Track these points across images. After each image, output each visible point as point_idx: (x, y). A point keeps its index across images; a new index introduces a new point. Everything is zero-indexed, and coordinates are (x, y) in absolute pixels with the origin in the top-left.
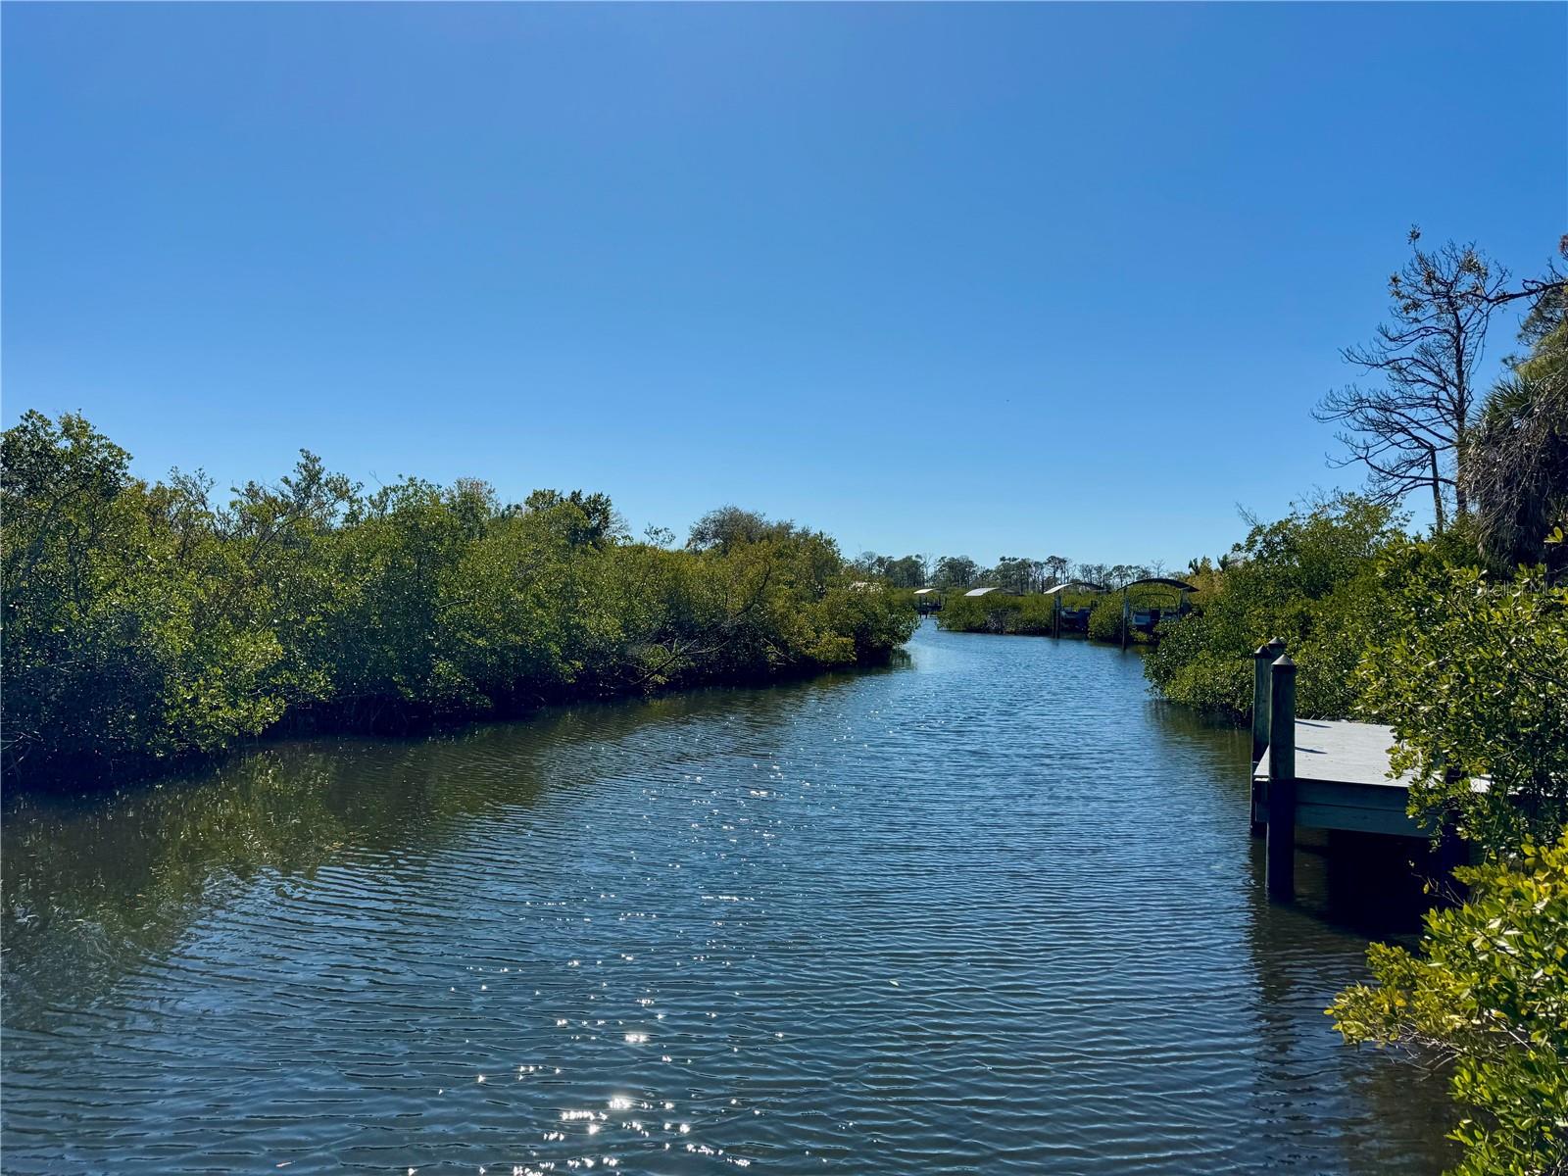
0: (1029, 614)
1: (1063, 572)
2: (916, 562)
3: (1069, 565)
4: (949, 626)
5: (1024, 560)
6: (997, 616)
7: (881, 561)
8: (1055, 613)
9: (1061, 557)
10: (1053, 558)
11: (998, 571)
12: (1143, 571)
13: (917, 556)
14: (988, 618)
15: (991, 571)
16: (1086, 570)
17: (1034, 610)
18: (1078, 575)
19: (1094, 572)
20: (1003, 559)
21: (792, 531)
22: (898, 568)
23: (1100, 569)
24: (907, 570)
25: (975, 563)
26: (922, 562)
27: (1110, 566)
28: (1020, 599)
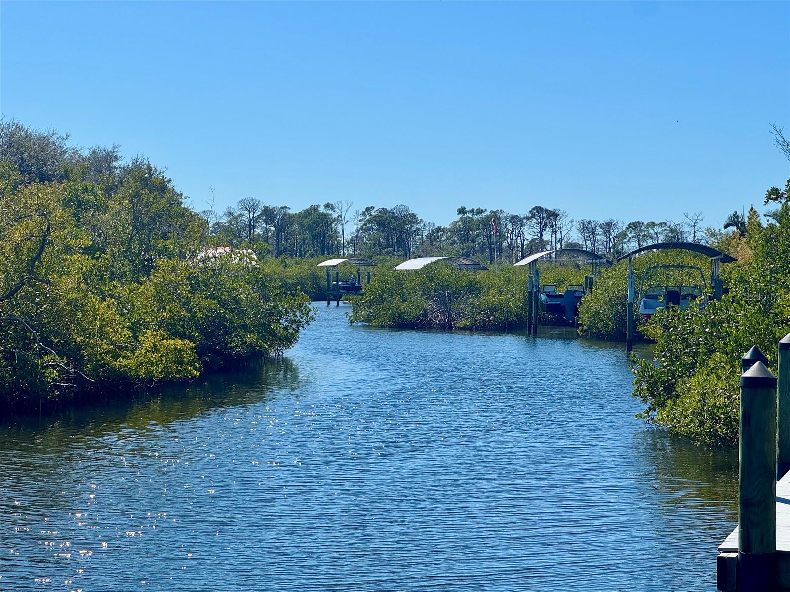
0: (492, 298)
1: (554, 232)
2: (326, 216)
3: (563, 222)
4: (368, 319)
5: (494, 214)
6: (444, 302)
7: (268, 214)
8: (532, 296)
9: (550, 208)
10: (539, 209)
11: (455, 230)
12: (672, 231)
13: (327, 206)
14: (429, 305)
15: (444, 230)
16: (588, 228)
17: (500, 292)
18: (575, 237)
19: (599, 231)
20: (462, 211)
21: (115, 164)
22: (296, 227)
23: (608, 227)
24: (311, 229)
25: (419, 217)
26: (335, 215)
27: (623, 222)
28: (481, 275)
